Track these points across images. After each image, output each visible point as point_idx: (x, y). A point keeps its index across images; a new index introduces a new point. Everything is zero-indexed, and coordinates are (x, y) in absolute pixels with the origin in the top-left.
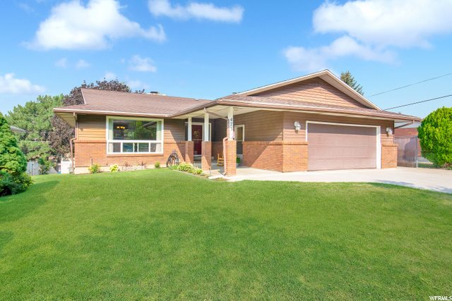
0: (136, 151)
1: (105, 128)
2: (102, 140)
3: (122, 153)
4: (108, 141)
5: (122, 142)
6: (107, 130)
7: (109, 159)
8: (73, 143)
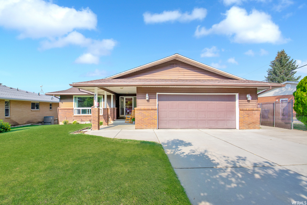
0: (88, 113)
1: (72, 101)
2: (71, 108)
3: (81, 114)
4: (74, 108)
5: (81, 108)
6: (74, 102)
7: (75, 117)
8: (58, 110)
